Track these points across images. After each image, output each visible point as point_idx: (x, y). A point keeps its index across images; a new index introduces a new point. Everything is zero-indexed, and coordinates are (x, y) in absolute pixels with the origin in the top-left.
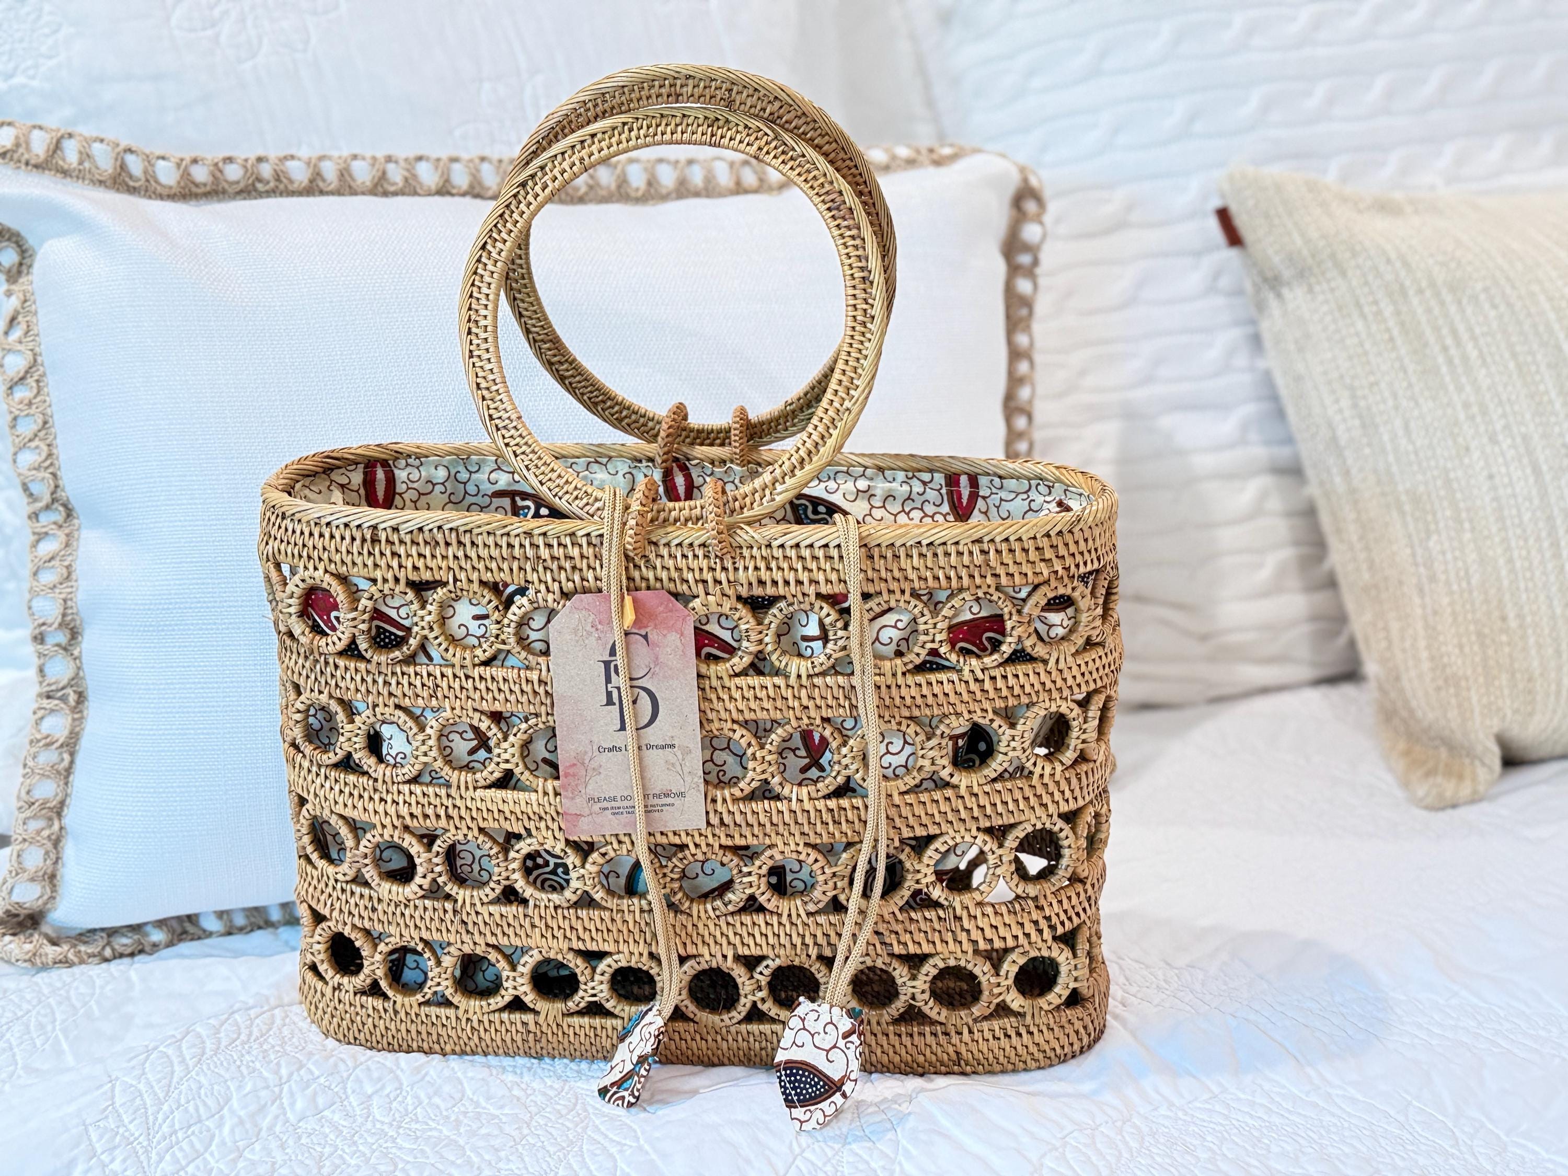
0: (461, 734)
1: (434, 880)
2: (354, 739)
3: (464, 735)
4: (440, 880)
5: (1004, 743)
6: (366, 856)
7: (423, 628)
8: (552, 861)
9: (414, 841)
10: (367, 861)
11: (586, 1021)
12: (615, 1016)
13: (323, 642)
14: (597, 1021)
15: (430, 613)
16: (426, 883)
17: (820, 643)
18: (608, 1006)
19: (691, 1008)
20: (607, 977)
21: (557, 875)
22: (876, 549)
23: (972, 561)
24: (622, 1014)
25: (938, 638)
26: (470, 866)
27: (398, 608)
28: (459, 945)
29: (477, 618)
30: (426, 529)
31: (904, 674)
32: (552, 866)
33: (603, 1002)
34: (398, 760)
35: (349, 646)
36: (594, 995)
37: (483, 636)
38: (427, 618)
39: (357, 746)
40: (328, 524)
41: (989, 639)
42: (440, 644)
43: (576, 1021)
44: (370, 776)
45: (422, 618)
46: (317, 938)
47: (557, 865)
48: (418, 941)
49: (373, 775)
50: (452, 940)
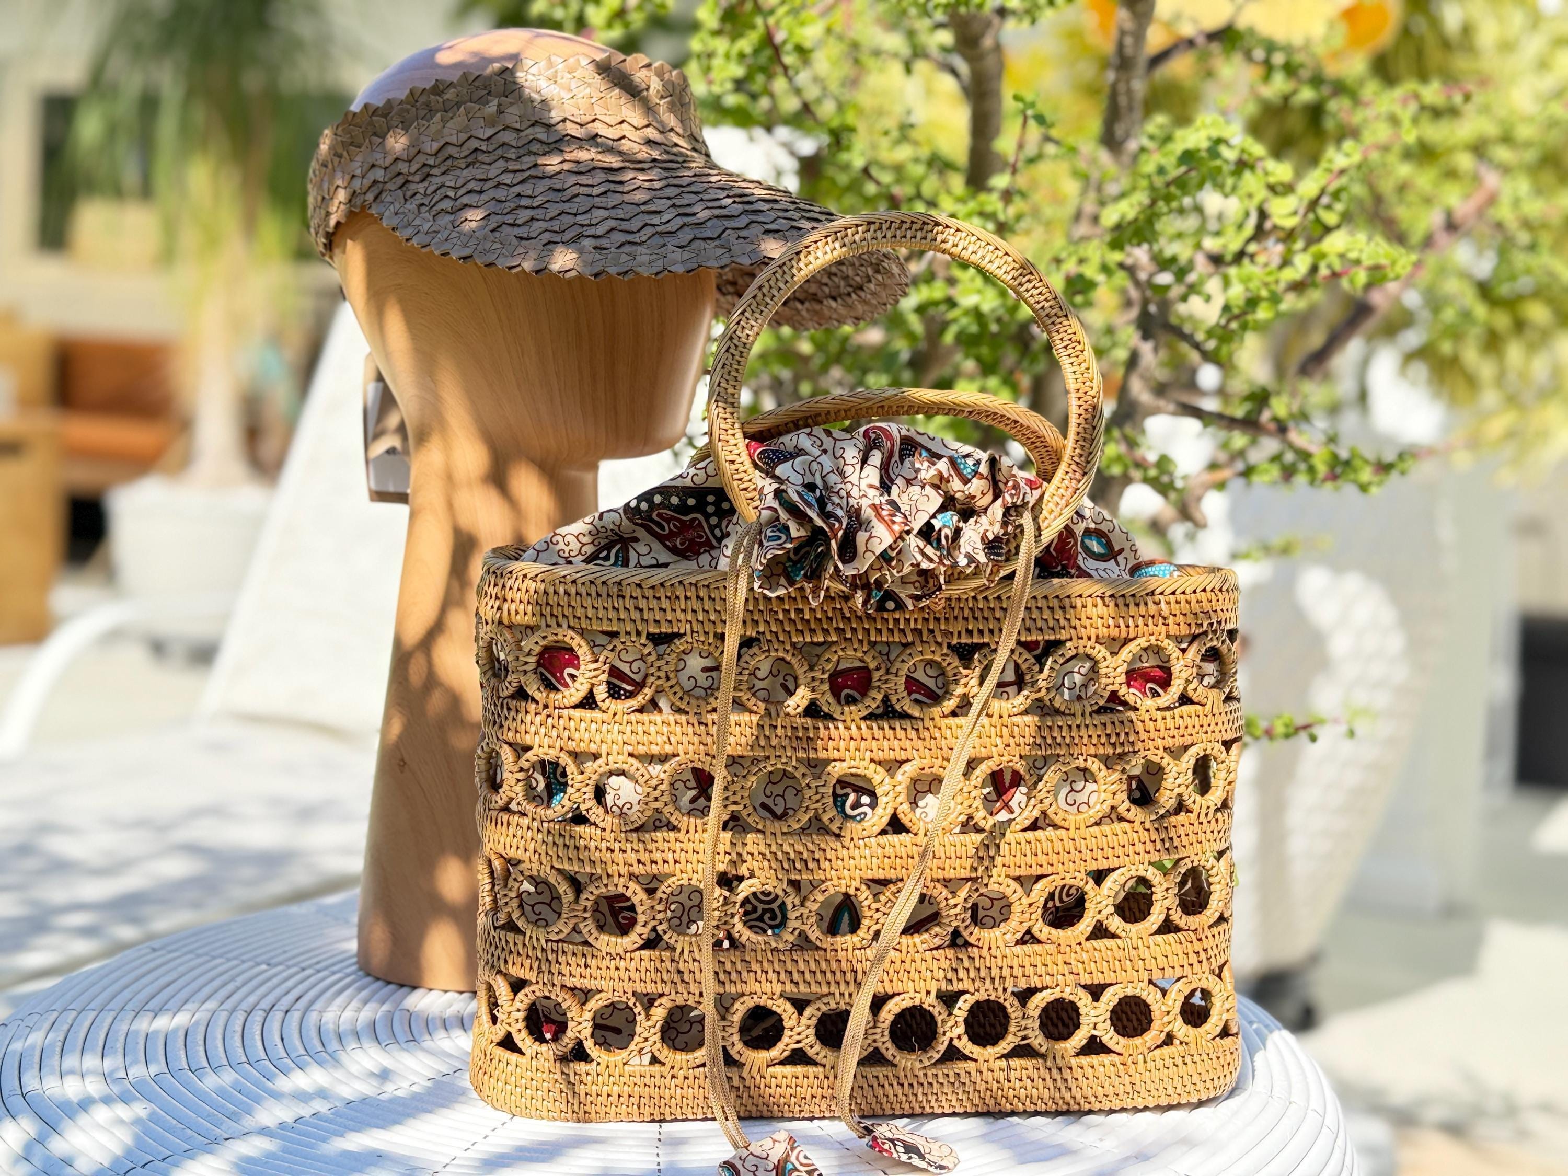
0: (685, 783)
1: (654, 929)
2: (584, 790)
3: (688, 784)
4: (660, 929)
5: (1171, 780)
6: (585, 910)
7: (659, 678)
8: (760, 907)
9: (638, 889)
10: (587, 915)
11: (788, 1070)
12: (815, 1063)
13: (559, 696)
14: (799, 1070)
15: (667, 663)
16: (645, 931)
17: (1015, 688)
18: (811, 1052)
19: (889, 1050)
20: (814, 1021)
21: (763, 921)
22: (1067, 600)
23: (1147, 611)
24: (824, 1061)
25: (1118, 680)
26: (679, 918)
27: (631, 663)
28: (673, 996)
29: (705, 670)
30: (668, 584)
31: (1091, 714)
32: (760, 911)
33: (807, 1049)
34: (625, 810)
35: (586, 698)
36: (798, 1042)
37: (709, 688)
38: (665, 668)
39: (587, 796)
40: (574, 582)
41: (1151, 689)
42: (675, 693)
43: (779, 1070)
44: (597, 826)
45: (659, 668)
46: (517, 1004)
47: (765, 911)
48: (630, 995)
49: (601, 825)
50: (667, 992)
